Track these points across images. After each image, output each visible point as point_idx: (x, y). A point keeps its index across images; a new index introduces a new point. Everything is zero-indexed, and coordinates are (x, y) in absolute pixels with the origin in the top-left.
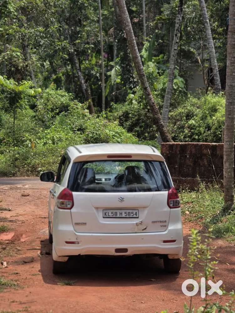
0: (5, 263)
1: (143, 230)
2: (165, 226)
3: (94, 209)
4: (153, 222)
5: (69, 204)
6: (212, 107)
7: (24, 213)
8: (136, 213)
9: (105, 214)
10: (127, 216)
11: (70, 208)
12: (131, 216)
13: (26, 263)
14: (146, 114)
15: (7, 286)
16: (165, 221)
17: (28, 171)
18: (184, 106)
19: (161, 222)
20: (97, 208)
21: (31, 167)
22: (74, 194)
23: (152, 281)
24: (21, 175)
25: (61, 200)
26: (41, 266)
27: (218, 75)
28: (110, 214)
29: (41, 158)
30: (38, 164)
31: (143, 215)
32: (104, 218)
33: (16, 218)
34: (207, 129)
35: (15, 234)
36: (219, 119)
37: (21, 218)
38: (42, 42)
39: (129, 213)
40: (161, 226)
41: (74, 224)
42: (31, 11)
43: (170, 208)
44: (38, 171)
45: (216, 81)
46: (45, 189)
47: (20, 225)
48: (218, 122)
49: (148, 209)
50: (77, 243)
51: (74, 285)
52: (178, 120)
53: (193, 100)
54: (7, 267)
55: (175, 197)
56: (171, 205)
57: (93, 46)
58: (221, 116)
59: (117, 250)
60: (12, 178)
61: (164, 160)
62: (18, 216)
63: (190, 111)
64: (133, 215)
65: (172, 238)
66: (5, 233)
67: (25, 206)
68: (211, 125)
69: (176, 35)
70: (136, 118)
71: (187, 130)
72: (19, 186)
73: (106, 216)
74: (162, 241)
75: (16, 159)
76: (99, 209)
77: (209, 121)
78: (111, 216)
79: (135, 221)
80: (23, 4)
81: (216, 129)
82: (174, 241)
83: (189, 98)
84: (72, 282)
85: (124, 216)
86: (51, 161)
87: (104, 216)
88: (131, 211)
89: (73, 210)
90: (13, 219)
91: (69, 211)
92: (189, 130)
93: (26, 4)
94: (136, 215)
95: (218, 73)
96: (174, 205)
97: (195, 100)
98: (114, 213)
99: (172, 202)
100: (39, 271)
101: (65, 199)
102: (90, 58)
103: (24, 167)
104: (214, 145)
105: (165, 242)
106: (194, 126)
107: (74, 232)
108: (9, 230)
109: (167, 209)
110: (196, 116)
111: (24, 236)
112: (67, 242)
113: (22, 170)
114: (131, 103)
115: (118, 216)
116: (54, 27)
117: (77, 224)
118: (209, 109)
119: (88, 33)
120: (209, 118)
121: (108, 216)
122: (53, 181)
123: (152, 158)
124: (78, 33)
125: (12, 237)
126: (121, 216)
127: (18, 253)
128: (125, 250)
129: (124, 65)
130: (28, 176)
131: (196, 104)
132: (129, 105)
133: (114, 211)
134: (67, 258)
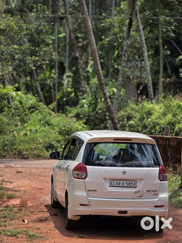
0: (26, 221)
1: (139, 197)
2: (157, 194)
3: (103, 179)
4: (148, 191)
5: (83, 175)
6: (148, 112)
7: (23, 185)
8: (135, 183)
9: (111, 184)
10: (128, 186)
11: (85, 179)
12: (131, 186)
13: (42, 221)
14: (95, 115)
15: (35, 237)
16: (157, 191)
17: (15, 154)
18: (125, 110)
19: (153, 191)
20: (105, 179)
21: (17, 151)
22: (88, 167)
23: (144, 237)
24: (10, 157)
25: (77, 172)
26: (54, 223)
27: (152, 87)
28: (115, 184)
29: (25, 145)
30: (23, 150)
31: (140, 186)
32: (110, 186)
33: (19, 188)
34: (144, 128)
35: (21, 201)
36: (154, 121)
37: (22, 189)
38: (17, 57)
39: (129, 184)
40: (154, 194)
41: (87, 191)
42: (9, 32)
43: (161, 180)
44: (23, 155)
45: (150, 92)
46: (33, 168)
47: (24, 194)
48: (153, 123)
49: (144, 180)
50: (89, 205)
51: (86, 238)
52: (120, 121)
53: (133, 106)
54: (28, 224)
55: (164, 172)
56: (161, 178)
57: (48, 62)
58: (155, 118)
59: (120, 212)
60: (3, 159)
61: (155, 144)
62: (19, 187)
63: (130, 114)
64: (132, 185)
65: (161, 204)
66: (13, 200)
67: (21, 180)
68: (147, 125)
69: (124, 55)
70: (86, 118)
71: (128, 128)
72: (12, 165)
73: (112, 185)
74: (153, 206)
75: (6, 145)
76: (106, 180)
77: (146, 121)
78: (116, 186)
79: (133, 190)
80: (3, 27)
81: (151, 128)
82: (162, 206)
83: (129, 104)
84: (84, 236)
85: (125, 185)
86: (33, 147)
87: (110, 185)
88: (131, 182)
89: (86, 180)
90: (17, 189)
91: (84, 180)
92: (129, 128)
93: (5, 27)
94: (135, 185)
95: (151, 86)
96: (163, 179)
97: (134, 106)
98: (118, 183)
99: (162, 176)
100: (54, 227)
101: (80, 171)
102: (45, 72)
103: (12, 151)
104: (168, 137)
105: (156, 207)
106: (134, 125)
107: (87, 197)
108: (16, 197)
109: (158, 181)
110: (135, 118)
111: (28, 202)
112: (81, 205)
113: (10, 153)
114: (83, 106)
115: (121, 185)
116: (25, 46)
117: (89, 191)
118: (145, 113)
119: (45, 52)
120: (146, 119)
121: (113, 185)
122: (59, 159)
123: (147, 142)
124: (37, 52)
125: (20, 203)
126: (123, 186)
127: (33, 214)
128: (126, 212)
129: (76, 78)
130: (15, 158)
131: (135, 109)
132: (80, 108)
133: (118, 182)
134: (80, 217)
